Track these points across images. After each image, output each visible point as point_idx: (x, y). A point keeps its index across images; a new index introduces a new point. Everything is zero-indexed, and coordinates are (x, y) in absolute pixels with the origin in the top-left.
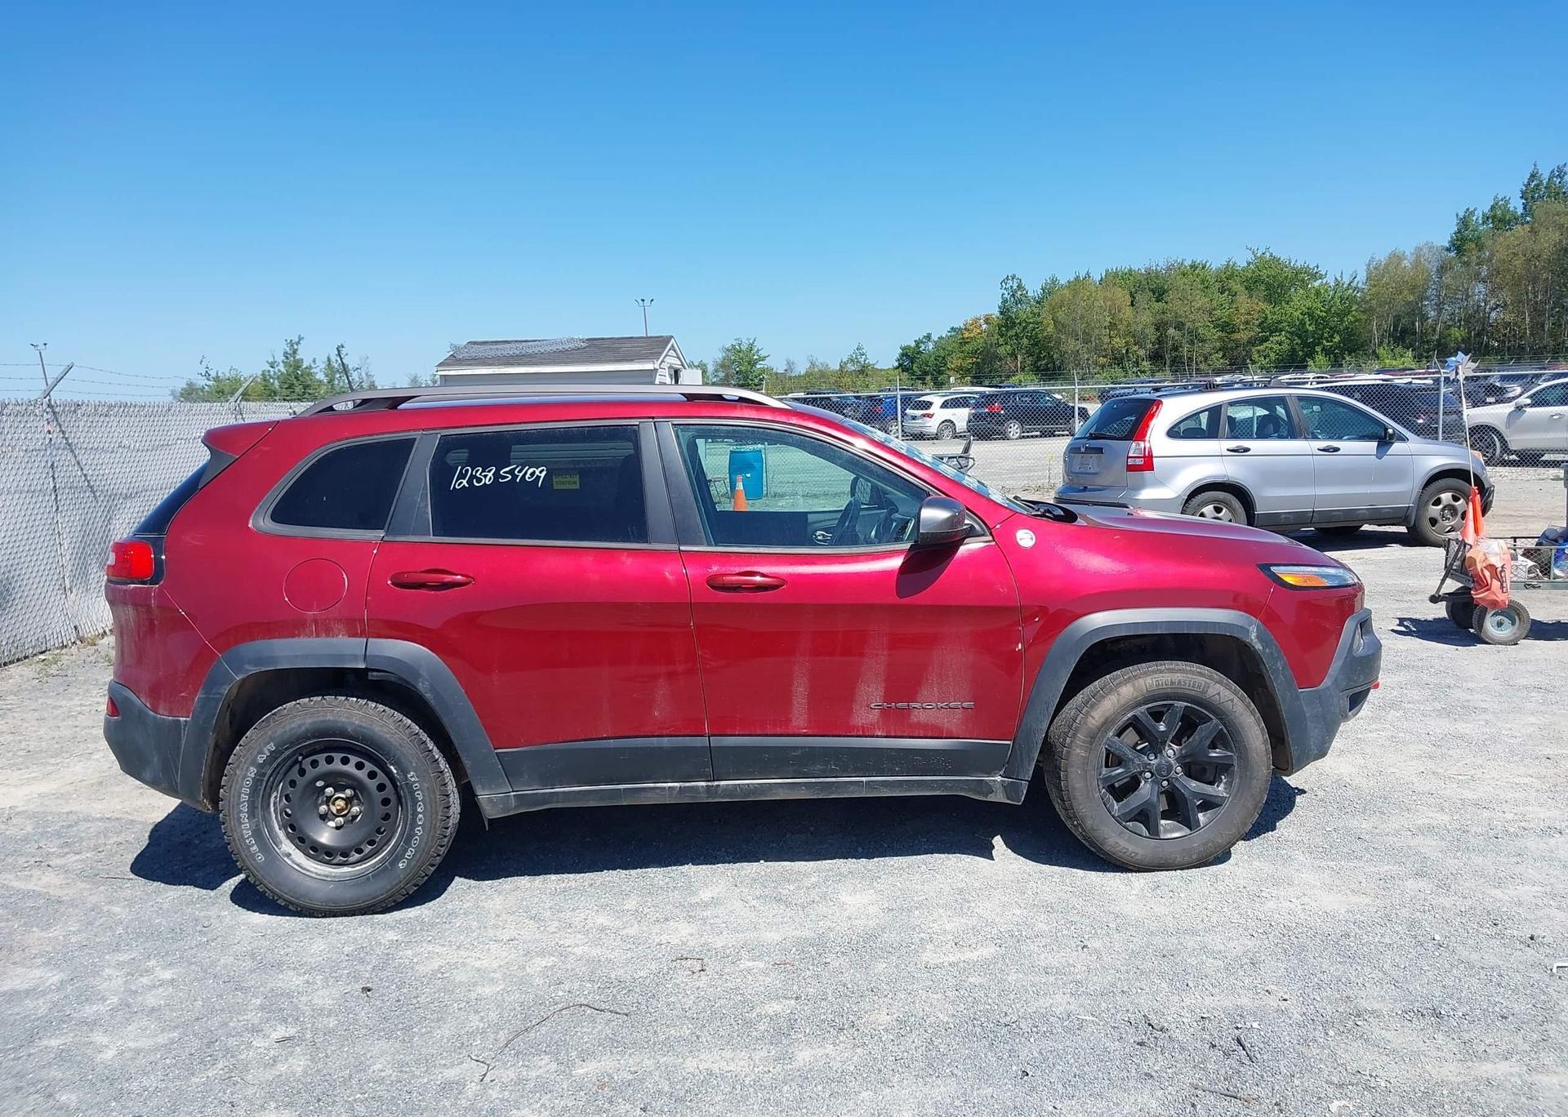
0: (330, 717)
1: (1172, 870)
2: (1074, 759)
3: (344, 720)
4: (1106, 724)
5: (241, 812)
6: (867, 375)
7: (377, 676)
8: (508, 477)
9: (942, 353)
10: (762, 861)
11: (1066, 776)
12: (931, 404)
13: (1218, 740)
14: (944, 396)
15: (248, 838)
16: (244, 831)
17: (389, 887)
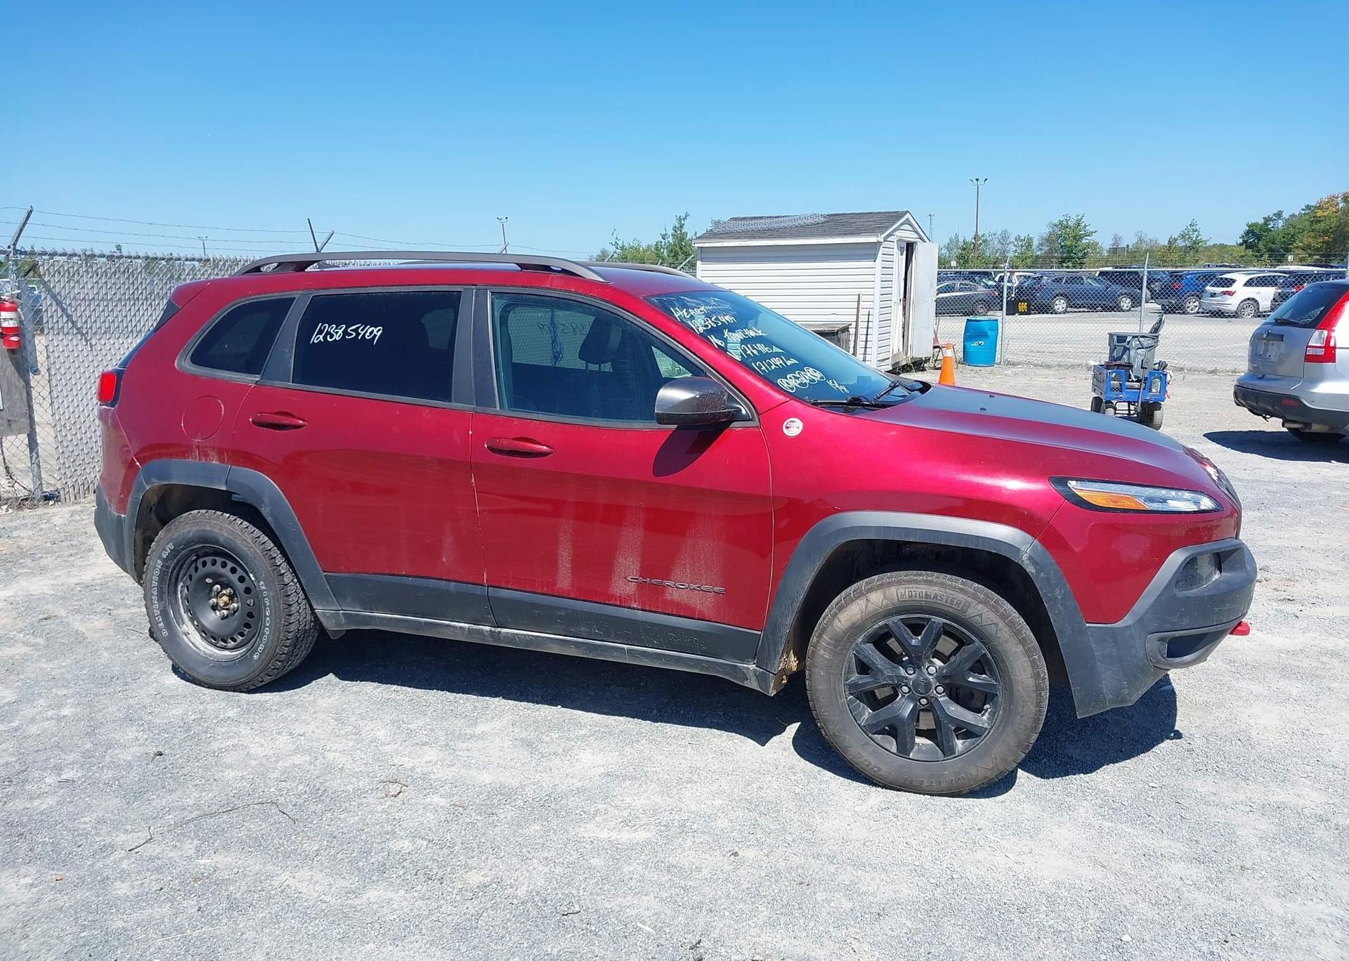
0: (208, 528)
1: (920, 794)
2: (818, 660)
3: (217, 531)
4: (855, 629)
5: (152, 594)
6: (1197, 251)
7: (238, 498)
8: (352, 334)
9: (1292, 231)
10: (559, 707)
11: (810, 675)
12: (1234, 281)
13: (980, 666)
14: (1249, 274)
15: (157, 616)
16: (155, 610)
17: (247, 673)
